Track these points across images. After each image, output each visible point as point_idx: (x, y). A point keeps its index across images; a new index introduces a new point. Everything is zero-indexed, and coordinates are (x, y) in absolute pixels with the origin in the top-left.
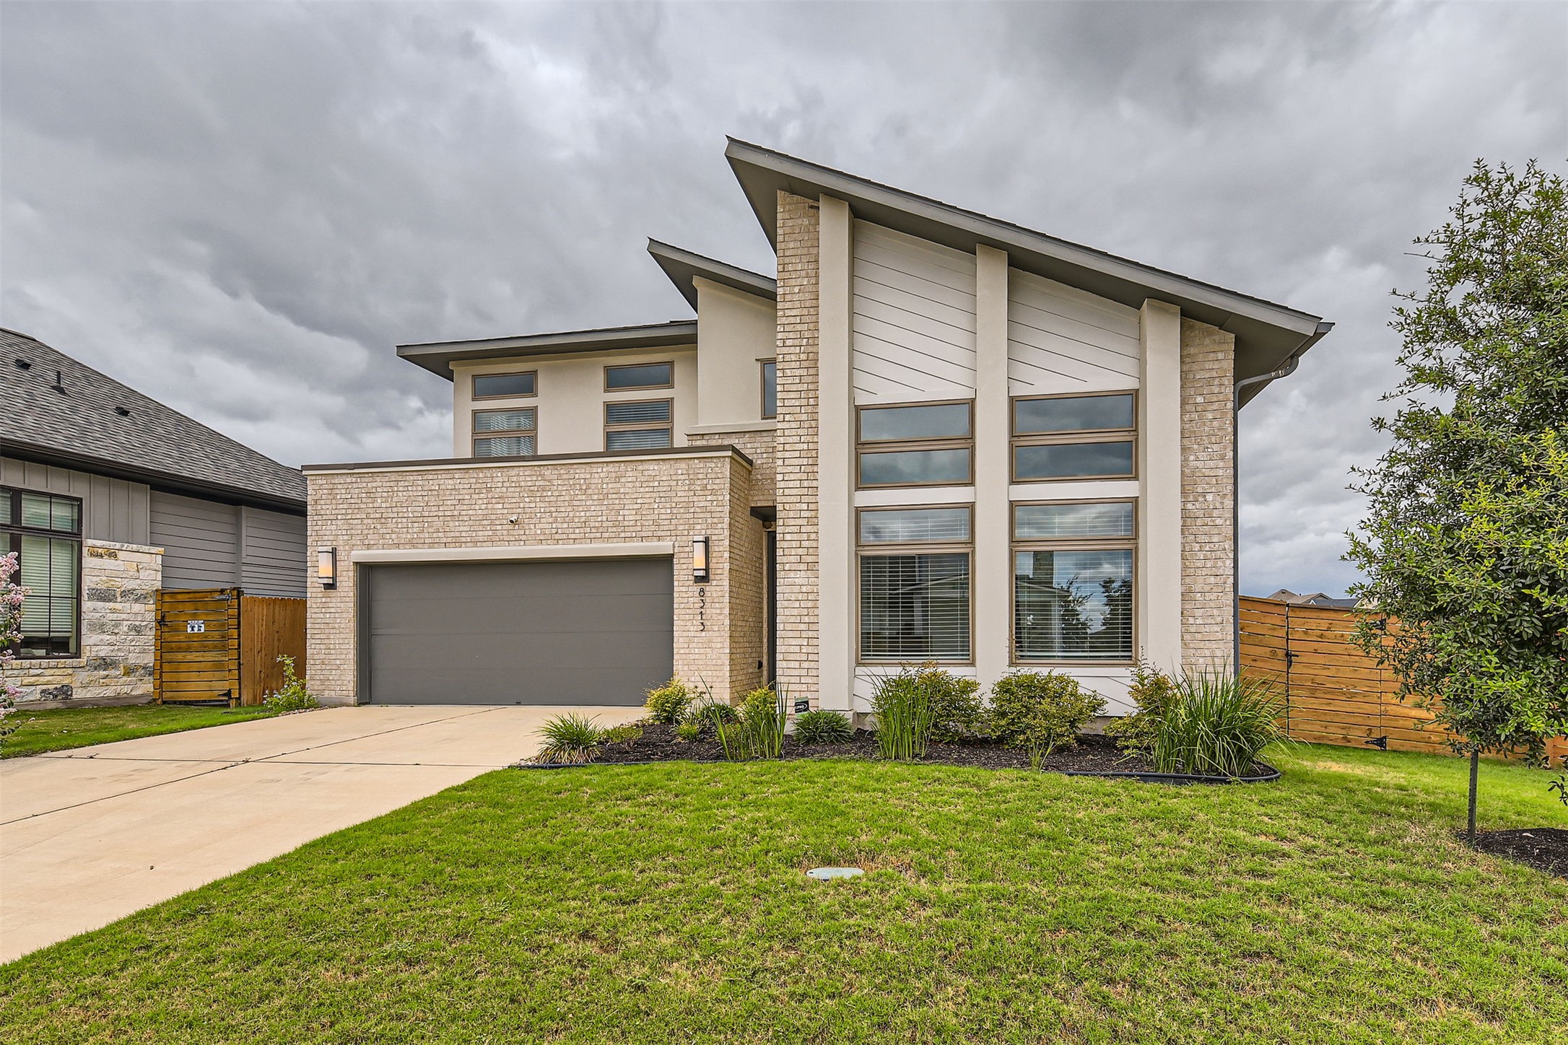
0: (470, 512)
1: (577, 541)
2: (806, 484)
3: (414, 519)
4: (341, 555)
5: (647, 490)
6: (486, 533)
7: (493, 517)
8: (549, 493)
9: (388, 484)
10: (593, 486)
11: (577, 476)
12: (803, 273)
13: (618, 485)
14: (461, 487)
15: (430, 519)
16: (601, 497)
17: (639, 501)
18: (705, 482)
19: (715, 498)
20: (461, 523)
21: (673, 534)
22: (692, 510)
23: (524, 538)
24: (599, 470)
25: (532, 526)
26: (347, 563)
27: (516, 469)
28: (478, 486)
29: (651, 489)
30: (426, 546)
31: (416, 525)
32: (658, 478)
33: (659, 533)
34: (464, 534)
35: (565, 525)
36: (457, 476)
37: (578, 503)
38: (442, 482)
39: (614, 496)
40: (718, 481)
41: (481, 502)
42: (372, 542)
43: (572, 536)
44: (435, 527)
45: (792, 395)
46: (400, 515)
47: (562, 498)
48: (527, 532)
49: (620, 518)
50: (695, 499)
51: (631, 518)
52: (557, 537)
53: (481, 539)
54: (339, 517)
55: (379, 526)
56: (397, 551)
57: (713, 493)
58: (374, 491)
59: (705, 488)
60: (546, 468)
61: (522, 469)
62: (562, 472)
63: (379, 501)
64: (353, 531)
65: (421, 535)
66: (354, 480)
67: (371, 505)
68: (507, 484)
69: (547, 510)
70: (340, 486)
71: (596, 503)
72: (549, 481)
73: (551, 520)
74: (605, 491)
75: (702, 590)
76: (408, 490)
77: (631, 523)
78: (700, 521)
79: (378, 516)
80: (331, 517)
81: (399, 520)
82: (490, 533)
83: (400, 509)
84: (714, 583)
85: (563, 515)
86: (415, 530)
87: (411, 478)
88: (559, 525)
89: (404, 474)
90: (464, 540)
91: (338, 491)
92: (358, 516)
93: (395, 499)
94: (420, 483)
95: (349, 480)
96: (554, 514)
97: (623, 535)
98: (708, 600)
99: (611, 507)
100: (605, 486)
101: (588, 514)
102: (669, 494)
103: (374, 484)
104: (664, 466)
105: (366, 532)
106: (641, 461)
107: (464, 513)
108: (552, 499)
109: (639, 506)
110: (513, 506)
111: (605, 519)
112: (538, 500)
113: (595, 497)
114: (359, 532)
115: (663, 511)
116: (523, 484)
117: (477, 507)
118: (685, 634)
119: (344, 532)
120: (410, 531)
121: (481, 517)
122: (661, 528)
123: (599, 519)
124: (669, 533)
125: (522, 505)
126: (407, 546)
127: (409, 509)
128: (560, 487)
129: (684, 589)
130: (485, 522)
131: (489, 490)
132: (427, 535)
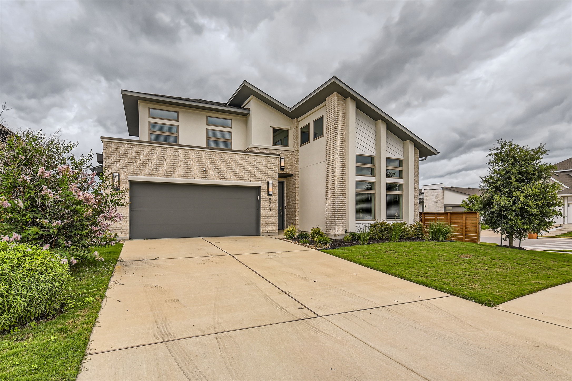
0: (185, 165)
1: (228, 180)
2: (342, 172)
3: (159, 166)
4: (122, 177)
5: (252, 165)
6: (192, 174)
7: (195, 168)
8: (217, 162)
9: (147, 150)
10: (234, 161)
11: (228, 157)
12: (342, 116)
13: (243, 162)
14: (181, 155)
15: (167, 166)
16: (237, 165)
17: (250, 168)
18: (271, 164)
19: (274, 170)
20: (181, 169)
21: (261, 180)
22: (267, 173)
23: (207, 177)
24: (236, 156)
25: (211, 173)
26: (125, 180)
27: (204, 152)
28: (188, 156)
29: (254, 165)
30: (165, 176)
31: (160, 168)
32: (256, 161)
33: (256, 179)
34: (182, 173)
35: (224, 174)
36: (179, 151)
37: (228, 166)
38: (173, 152)
39: (241, 166)
40: (275, 165)
41: (190, 162)
42: (138, 173)
43: (226, 178)
44: (169, 169)
45: (339, 148)
46: (153, 163)
47: (222, 164)
48: (209, 175)
49: (243, 173)
50: (268, 169)
51: (247, 173)
52: (220, 177)
53: (190, 176)
54: (121, 161)
55: (142, 167)
56: (151, 177)
57: (273, 168)
58: (140, 152)
59: (270, 166)
60: (216, 153)
61: (207, 152)
62: (222, 155)
63: (142, 156)
64: (129, 168)
65: (163, 172)
66: (129, 146)
67: (138, 158)
68: (201, 157)
69: (217, 168)
70: (121, 148)
71: (235, 167)
72: (218, 158)
73: (218, 171)
74: (238, 164)
75: (270, 198)
76: (156, 154)
77: (247, 175)
78: (269, 177)
79: (141, 162)
80: (117, 160)
81: (152, 165)
82: (194, 174)
83: (153, 161)
84: (274, 196)
85: (223, 170)
86: (160, 170)
87: (158, 149)
88: (221, 174)
89: (155, 147)
90: (182, 175)
91: (120, 150)
92: (131, 162)
93: (150, 157)
94: (162, 151)
95: (126, 146)
96: (219, 170)
97: (244, 179)
98: (271, 202)
99: (240, 169)
100: (238, 162)
101: (232, 171)
102: (259, 167)
103: (140, 149)
104: (258, 158)
105: (135, 168)
106: (251, 155)
107: (182, 165)
108: (218, 164)
109: (250, 170)
110: (203, 165)
111: (238, 173)
112: (213, 164)
113: (235, 165)
114: (132, 168)
115: (257, 172)
116: (207, 157)
117: (188, 164)
118: (264, 212)
119: (124, 168)
120: (158, 170)
121: (190, 168)
122: (257, 178)
123: (236, 173)
124: (259, 180)
125: (207, 165)
126: (156, 176)
127: (157, 161)
128: (221, 160)
129: (264, 198)
130: (192, 170)
131: (193, 158)
132: (165, 172)
